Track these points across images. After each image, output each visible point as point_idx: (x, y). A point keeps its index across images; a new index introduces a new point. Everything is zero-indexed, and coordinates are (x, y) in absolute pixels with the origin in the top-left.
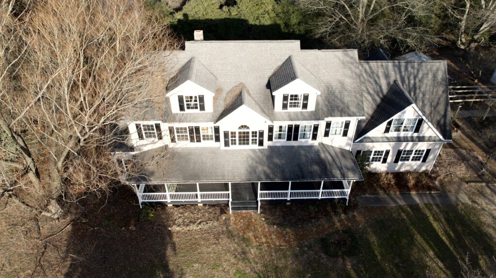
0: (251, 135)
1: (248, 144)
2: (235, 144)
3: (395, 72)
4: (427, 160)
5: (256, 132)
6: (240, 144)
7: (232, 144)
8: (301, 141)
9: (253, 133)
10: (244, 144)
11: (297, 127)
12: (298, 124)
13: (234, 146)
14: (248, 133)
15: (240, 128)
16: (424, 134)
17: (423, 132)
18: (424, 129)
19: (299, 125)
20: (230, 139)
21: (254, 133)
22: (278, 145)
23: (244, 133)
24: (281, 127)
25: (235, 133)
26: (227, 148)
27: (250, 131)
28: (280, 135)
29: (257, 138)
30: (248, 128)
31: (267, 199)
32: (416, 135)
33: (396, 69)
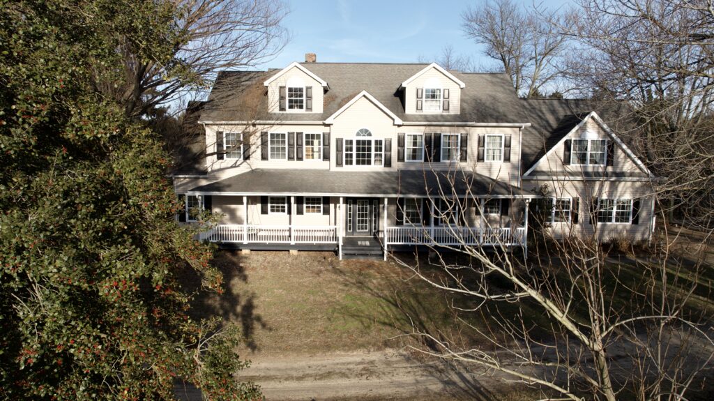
0: (373, 146)
1: (369, 163)
2: (351, 163)
3: (563, 108)
4: (640, 221)
5: (381, 142)
6: (358, 163)
7: (347, 163)
8: (444, 163)
9: (376, 142)
10: (364, 163)
11: (438, 137)
12: (439, 132)
13: (349, 166)
14: (369, 142)
15: (358, 134)
16: (622, 168)
17: (620, 165)
18: (620, 160)
19: (440, 134)
20: (344, 152)
21: (378, 143)
22: (412, 168)
23: (364, 142)
24: (415, 137)
25: (351, 142)
26: (339, 169)
27: (373, 139)
28: (414, 151)
29: (383, 153)
30: (370, 135)
31: (398, 243)
32: (610, 169)
33: (564, 106)
